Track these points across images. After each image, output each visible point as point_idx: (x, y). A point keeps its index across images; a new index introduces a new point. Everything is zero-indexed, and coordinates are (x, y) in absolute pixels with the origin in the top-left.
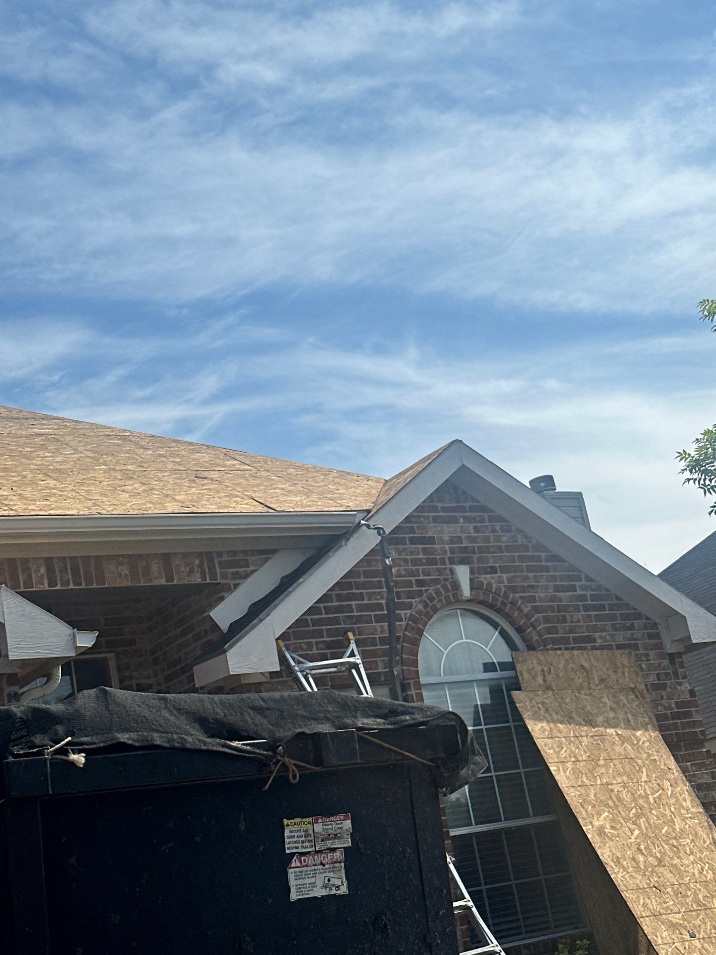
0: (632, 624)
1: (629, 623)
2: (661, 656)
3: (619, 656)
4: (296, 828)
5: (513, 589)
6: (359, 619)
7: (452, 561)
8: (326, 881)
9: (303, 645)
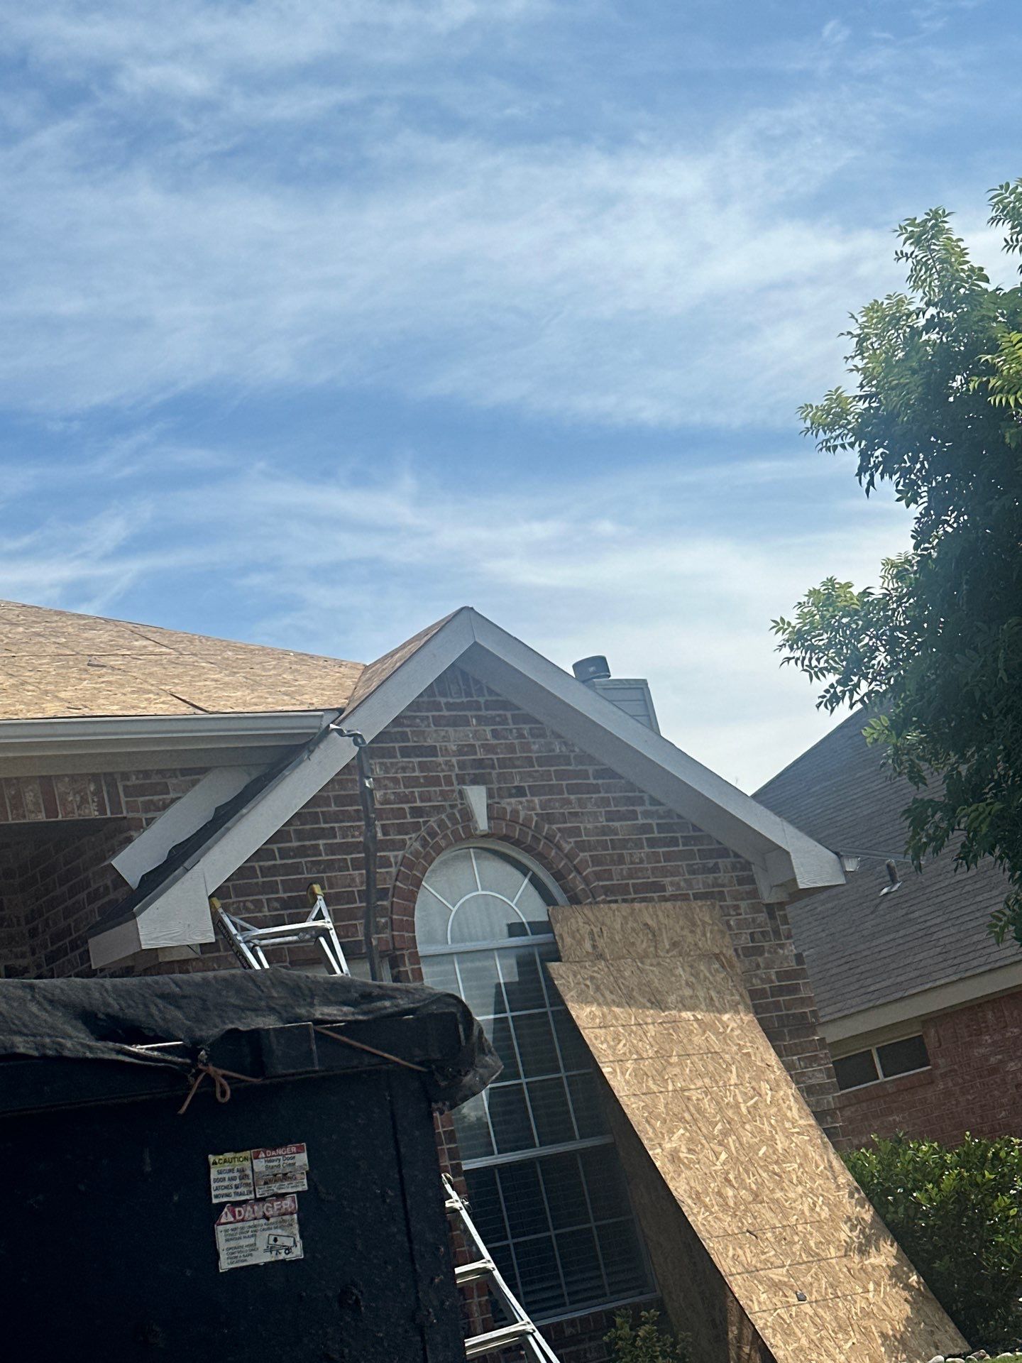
0: (716, 864)
1: (711, 862)
2: (755, 909)
3: (698, 909)
4: (227, 1167)
5: (549, 818)
6: (330, 865)
7: (462, 781)
8: (272, 1242)
9: (250, 905)
